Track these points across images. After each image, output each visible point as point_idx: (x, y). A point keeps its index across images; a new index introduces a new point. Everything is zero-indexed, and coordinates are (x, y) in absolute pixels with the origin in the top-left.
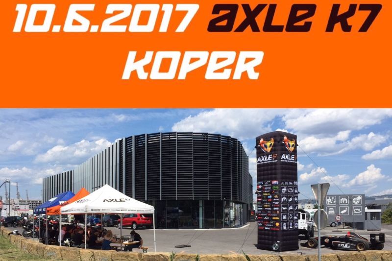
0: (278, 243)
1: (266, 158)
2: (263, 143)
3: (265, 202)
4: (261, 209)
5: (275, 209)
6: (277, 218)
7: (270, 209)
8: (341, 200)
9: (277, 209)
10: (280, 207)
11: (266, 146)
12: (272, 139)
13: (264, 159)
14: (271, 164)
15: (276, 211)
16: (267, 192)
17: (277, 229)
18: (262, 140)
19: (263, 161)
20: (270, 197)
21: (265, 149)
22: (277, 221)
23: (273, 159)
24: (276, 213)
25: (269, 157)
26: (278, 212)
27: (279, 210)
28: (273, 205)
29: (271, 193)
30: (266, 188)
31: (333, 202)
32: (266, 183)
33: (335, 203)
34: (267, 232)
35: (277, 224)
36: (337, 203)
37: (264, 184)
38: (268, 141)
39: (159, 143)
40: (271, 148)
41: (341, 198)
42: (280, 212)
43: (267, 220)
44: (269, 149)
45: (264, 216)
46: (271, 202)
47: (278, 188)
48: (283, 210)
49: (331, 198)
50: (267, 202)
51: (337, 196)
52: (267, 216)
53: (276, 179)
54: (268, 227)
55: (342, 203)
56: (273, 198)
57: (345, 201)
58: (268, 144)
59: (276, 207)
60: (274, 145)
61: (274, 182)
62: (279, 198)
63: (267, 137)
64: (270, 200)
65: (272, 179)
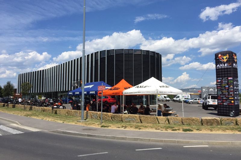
0: (233, 112)
1: (223, 65)
2: (220, 57)
3: (223, 89)
4: (221, 93)
5: (230, 93)
6: (233, 98)
7: (227, 93)
8: (210, 90)
9: (232, 93)
10: (234, 92)
11: (223, 59)
12: (228, 55)
13: (222, 65)
14: (227, 68)
15: (232, 94)
16: (225, 84)
17: (232, 104)
18: (220, 55)
19: (221, 67)
20: (227, 86)
21: (223, 60)
22: (232, 100)
23: (229, 66)
24: (232, 96)
25: (226, 65)
26: (233, 95)
27: (234, 94)
28: (229, 91)
29: (228, 84)
30: (224, 82)
31: (206, 90)
32: (224, 79)
33: (207, 91)
34: (225, 106)
35: (233, 102)
36: (208, 92)
37: (222, 79)
38: (225, 56)
39: (114, 55)
40: (227, 60)
41: (210, 88)
42: (234, 95)
43: (225, 99)
44: (225, 60)
45: (223, 97)
46: (228, 89)
47: (232, 81)
48: (236, 94)
49: (205, 88)
50: (225, 89)
51: (208, 87)
52: (225, 97)
53: (230, 77)
54: (226, 103)
55: (211, 91)
56: (229, 87)
57: (212, 90)
58: (225, 57)
59: (231, 92)
60: (229, 58)
61: (229, 78)
62: (233, 87)
63: (224, 54)
64: (227, 88)
65: (228, 77)
